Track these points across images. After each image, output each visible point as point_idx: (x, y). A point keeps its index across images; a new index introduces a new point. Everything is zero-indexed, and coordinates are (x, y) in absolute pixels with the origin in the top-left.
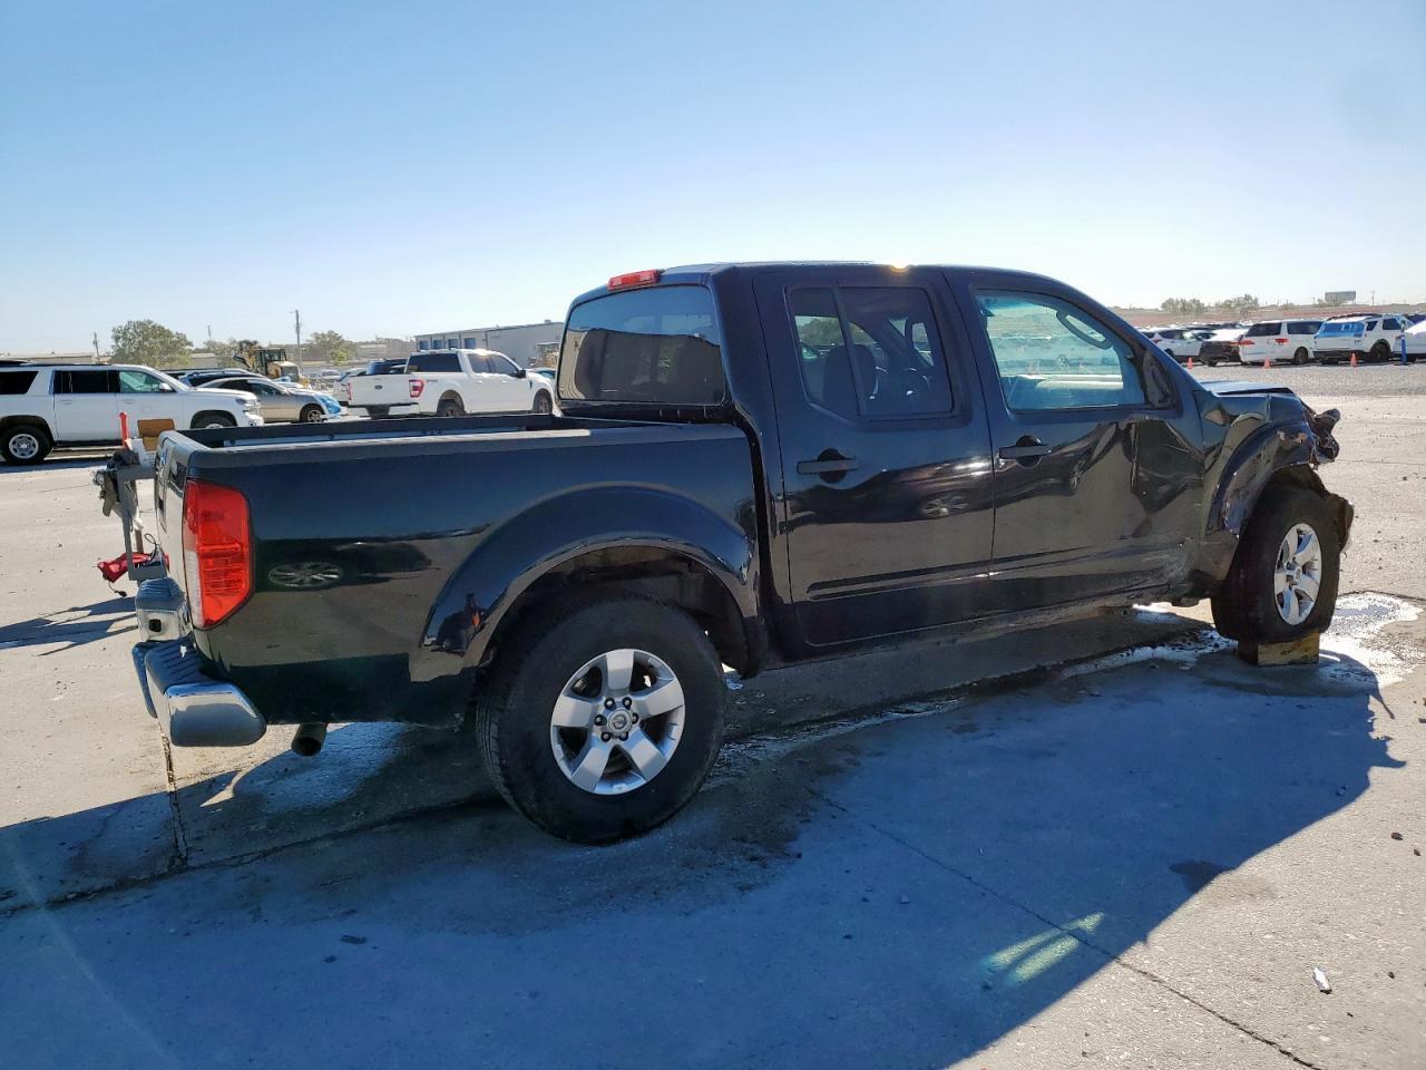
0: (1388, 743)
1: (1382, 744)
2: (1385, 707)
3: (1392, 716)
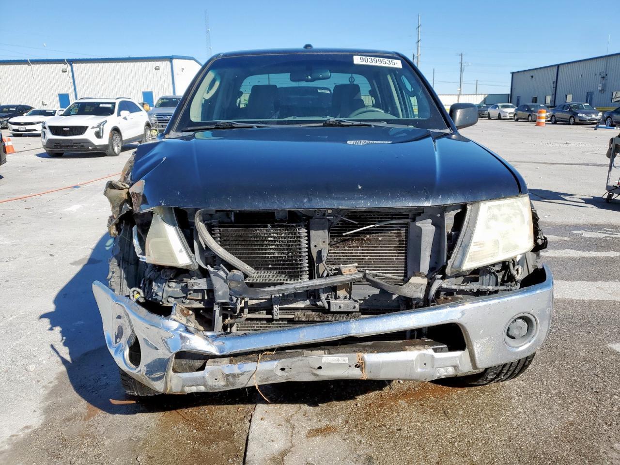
0: (50, 326)
1: (54, 324)
2: (58, 353)
3: (52, 346)
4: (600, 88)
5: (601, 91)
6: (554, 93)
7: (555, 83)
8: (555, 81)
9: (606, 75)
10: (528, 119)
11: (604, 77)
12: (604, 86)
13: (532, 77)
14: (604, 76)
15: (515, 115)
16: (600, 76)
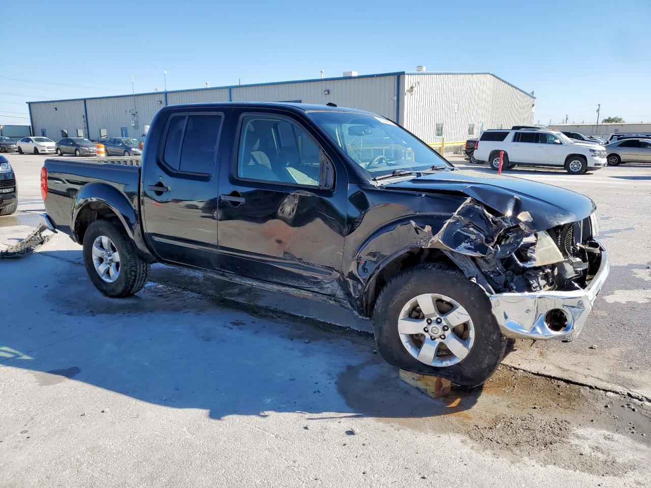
4: (133, 125)
5: (134, 127)
6: (86, 127)
7: (85, 117)
8: (84, 114)
9: (136, 112)
10: (76, 153)
11: (134, 115)
12: (136, 122)
13: (56, 109)
14: (135, 113)
15: (57, 149)
16: (131, 113)
